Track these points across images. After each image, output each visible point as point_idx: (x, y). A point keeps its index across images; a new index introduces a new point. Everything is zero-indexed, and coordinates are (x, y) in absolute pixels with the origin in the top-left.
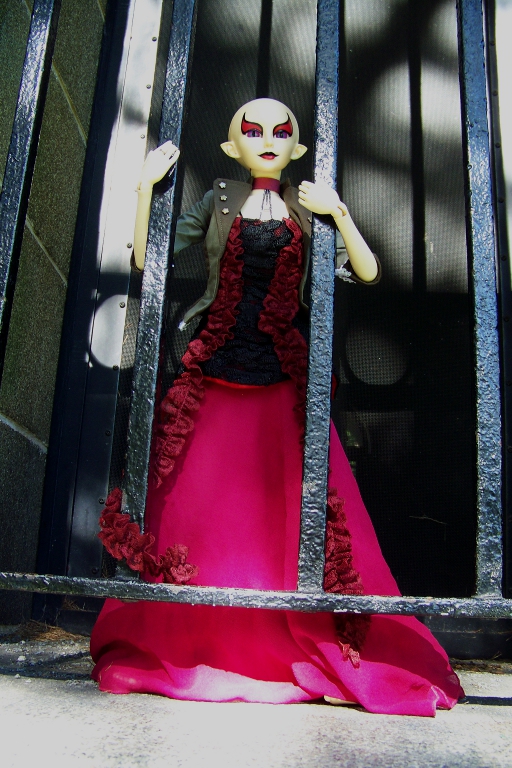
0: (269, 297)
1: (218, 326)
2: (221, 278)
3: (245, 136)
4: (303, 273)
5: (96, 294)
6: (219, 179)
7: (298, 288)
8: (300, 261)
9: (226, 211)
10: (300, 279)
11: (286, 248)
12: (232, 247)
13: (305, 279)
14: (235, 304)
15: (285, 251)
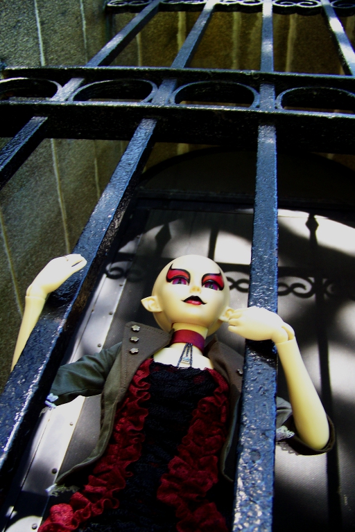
0: (177, 459)
1: (99, 489)
2: (114, 430)
3: (170, 284)
4: (226, 434)
5: (11, 511)
6: (133, 322)
7: (219, 454)
8: (223, 419)
9: (134, 350)
10: (223, 443)
11: (206, 398)
12: (135, 390)
13: (230, 442)
14: (128, 463)
15: (205, 402)
